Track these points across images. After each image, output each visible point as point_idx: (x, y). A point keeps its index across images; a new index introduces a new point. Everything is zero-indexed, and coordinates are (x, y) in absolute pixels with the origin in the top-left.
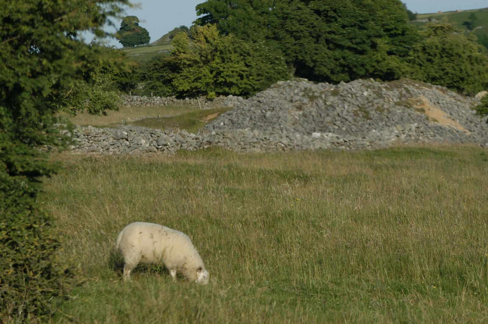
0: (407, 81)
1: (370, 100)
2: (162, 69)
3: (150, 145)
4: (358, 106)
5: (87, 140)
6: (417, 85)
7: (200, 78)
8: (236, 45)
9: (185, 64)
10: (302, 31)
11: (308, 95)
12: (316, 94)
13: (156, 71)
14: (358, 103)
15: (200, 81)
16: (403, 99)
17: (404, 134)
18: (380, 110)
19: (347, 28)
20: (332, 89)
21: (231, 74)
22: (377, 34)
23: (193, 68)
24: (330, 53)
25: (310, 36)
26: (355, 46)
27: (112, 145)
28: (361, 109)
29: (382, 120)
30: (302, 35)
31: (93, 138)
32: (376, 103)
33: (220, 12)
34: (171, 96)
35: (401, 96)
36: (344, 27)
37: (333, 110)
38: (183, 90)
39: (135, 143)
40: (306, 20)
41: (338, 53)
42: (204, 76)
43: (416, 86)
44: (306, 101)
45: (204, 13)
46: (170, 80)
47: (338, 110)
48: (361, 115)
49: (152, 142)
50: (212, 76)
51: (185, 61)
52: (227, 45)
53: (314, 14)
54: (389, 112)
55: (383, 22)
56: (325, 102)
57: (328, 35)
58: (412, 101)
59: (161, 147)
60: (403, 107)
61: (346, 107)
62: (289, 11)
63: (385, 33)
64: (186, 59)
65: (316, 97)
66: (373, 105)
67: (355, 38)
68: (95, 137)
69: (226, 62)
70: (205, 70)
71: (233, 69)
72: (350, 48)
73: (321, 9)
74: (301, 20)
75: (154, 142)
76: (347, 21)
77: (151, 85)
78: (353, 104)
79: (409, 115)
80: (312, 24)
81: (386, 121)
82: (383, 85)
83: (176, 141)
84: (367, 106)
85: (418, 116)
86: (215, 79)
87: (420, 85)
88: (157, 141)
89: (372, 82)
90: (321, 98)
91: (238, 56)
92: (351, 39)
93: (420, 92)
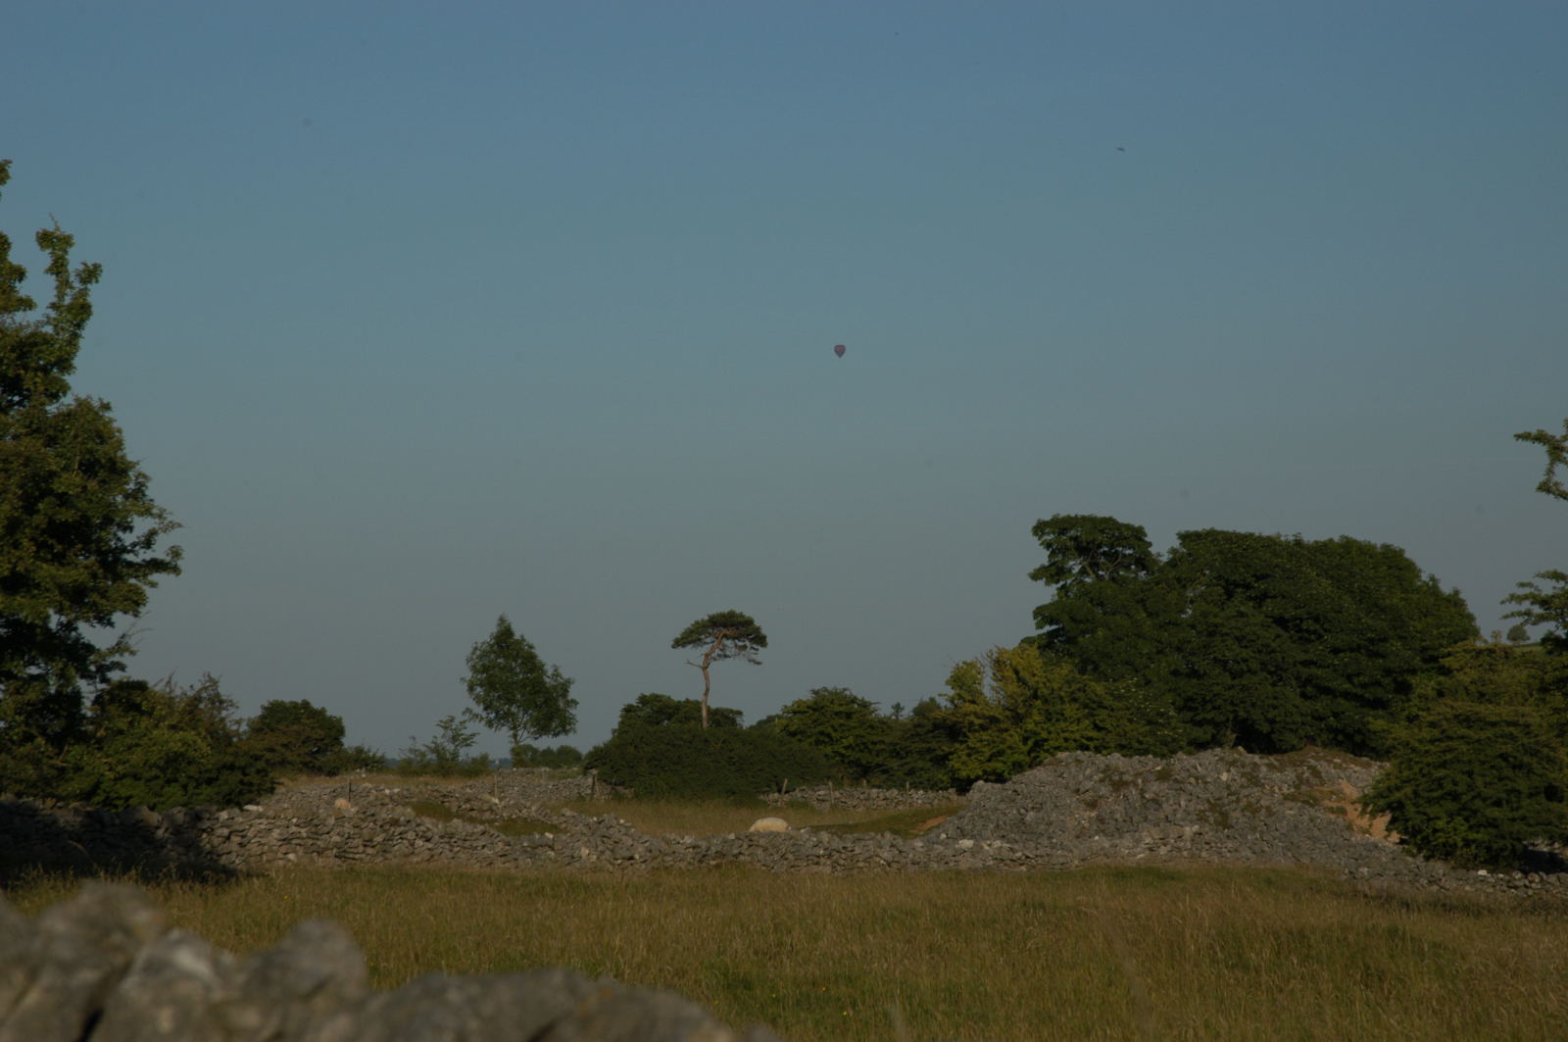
0: (1317, 753)
1: (1233, 789)
2: (930, 735)
3: (598, 858)
4: (1208, 801)
5: (448, 847)
6: (1338, 761)
7: (1001, 753)
8: (1074, 687)
9: (971, 724)
10: (1245, 661)
11: (1111, 780)
12: (1126, 777)
13: (917, 739)
14: (1209, 795)
15: (1002, 758)
16: (1304, 788)
17: (1165, 845)
18: (1253, 809)
19: (1342, 655)
20: (1159, 768)
21: (1065, 745)
22: (1406, 667)
23: (990, 732)
24: (1307, 706)
25: (1262, 670)
26: (1359, 691)
27: (501, 856)
28: (1213, 807)
29: (1254, 829)
30: (1245, 668)
31: (460, 843)
32: (1247, 796)
33: (1081, 622)
34: (946, 789)
35: (1300, 781)
36: (1336, 651)
37: (1156, 810)
38: (969, 776)
39: (566, 854)
40: (1254, 637)
41: (1321, 705)
42: (1010, 748)
43: (1336, 763)
44: (1104, 790)
45: (1051, 624)
46: (945, 757)
47: (1167, 808)
48: (1212, 820)
49: (602, 852)
50: (1025, 749)
51: (972, 718)
52: (1056, 686)
53: (1274, 625)
54: (1270, 813)
55: (1424, 644)
56: (1142, 792)
57: (1300, 668)
58: (1321, 792)
59: (619, 861)
60: (1300, 804)
61: (1183, 803)
62: (1218, 620)
63: (1425, 666)
64: (976, 714)
65: (1126, 784)
66: (1238, 801)
67: (1358, 675)
68: (465, 840)
69: (1054, 720)
70: (1014, 737)
71: (1066, 735)
72: (1346, 695)
73: (1287, 616)
74: (1244, 637)
75: (608, 853)
76: (1343, 641)
77: (907, 767)
78: (1198, 797)
79: (1312, 820)
80: (1268, 646)
81: (1262, 832)
82: (1266, 761)
83: (650, 851)
84: (1226, 801)
85: (1330, 823)
86: (1033, 755)
87: (1345, 762)
88: (612, 851)
89: (1241, 754)
90: (1135, 785)
91: (1078, 709)
92: (1349, 678)
93: (1342, 775)
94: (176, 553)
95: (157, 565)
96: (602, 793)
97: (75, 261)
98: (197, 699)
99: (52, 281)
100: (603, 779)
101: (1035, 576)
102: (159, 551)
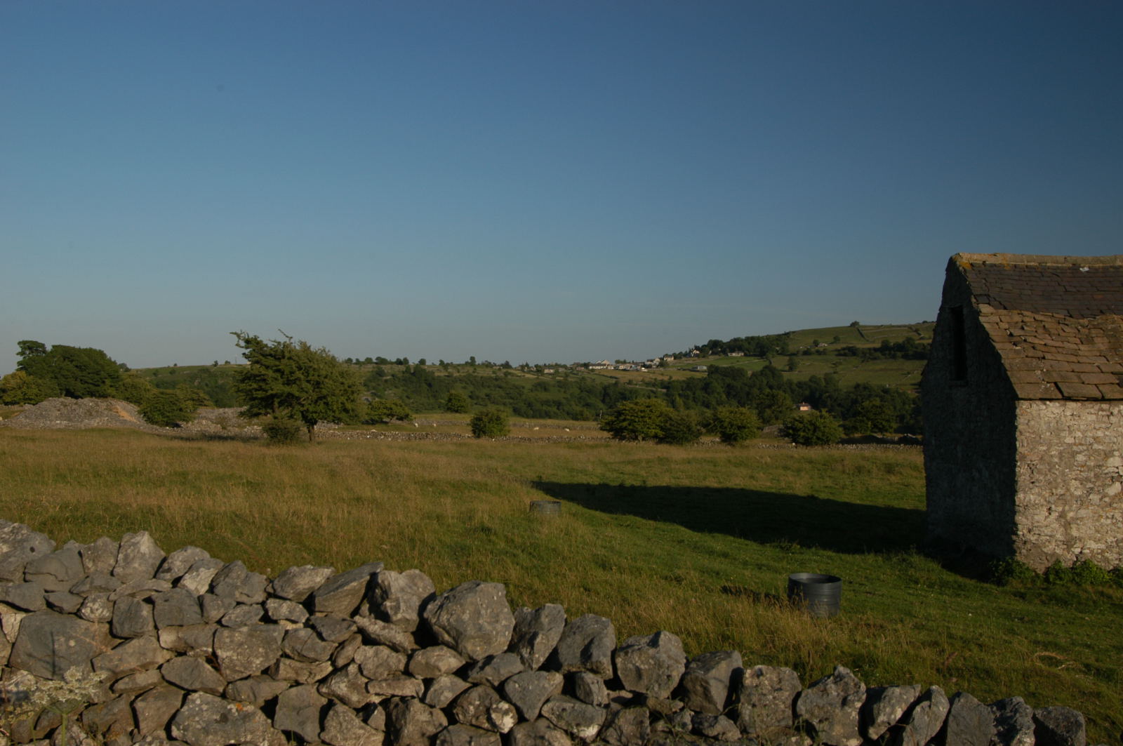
0: (111, 399)
1: (92, 407)
7: (16, 396)
8: (35, 381)
9: (9, 389)
10: (69, 375)
14: (87, 408)
16: (109, 407)
17: (101, 422)
19: (90, 374)
20: (75, 401)
21: (31, 394)
23: (13, 391)
25: (72, 378)
26: (94, 383)
28: (88, 411)
29: (98, 416)
32: (95, 408)
33: (29, 365)
38: (8, 401)
40: (70, 370)
44: (62, 406)
45: (21, 366)
47: (77, 411)
48: (88, 414)
53: (75, 367)
54: (102, 412)
55: (108, 372)
56: (71, 407)
57: (81, 377)
58: (113, 408)
60: (108, 410)
61: (81, 410)
62: (62, 366)
65: (67, 405)
67: (95, 379)
69: (29, 388)
73: (78, 365)
78: (84, 408)
79: (111, 414)
80: (74, 372)
82: (99, 400)
85: (115, 414)
86: (24, 396)
89: (94, 399)
91: (35, 386)
92: (92, 379)
93: (117, 404)
101: (18, 354)
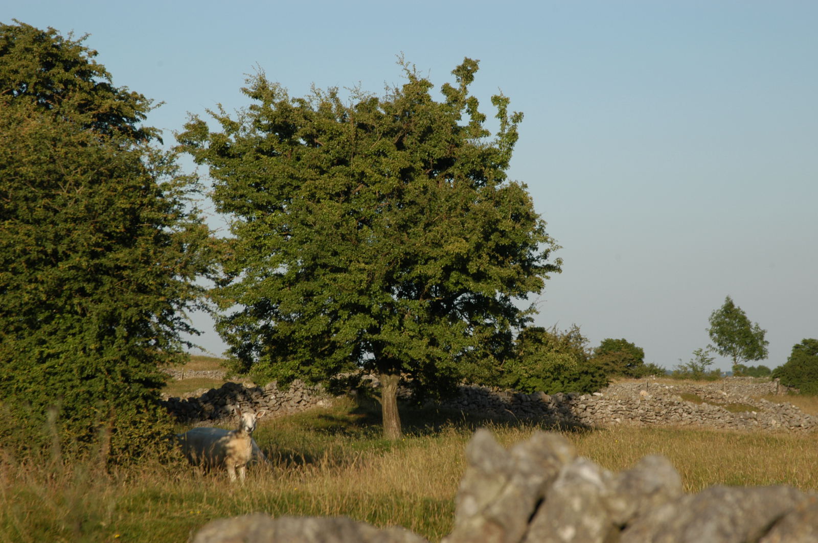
94: (559, 262)
95: (550, 268)
96: (782, 391)
97: (510, 112)
98: (569, 337)
99: (499, 121)
100: (783, 383)
102: (551, 261)
